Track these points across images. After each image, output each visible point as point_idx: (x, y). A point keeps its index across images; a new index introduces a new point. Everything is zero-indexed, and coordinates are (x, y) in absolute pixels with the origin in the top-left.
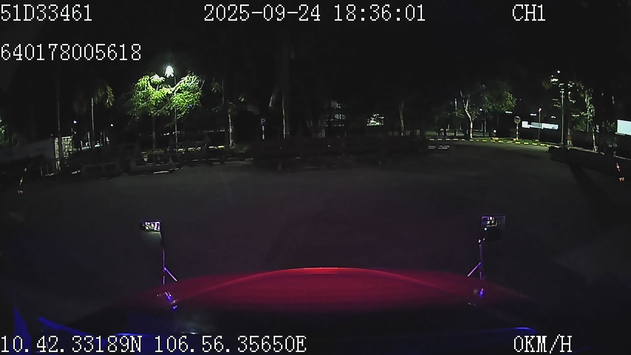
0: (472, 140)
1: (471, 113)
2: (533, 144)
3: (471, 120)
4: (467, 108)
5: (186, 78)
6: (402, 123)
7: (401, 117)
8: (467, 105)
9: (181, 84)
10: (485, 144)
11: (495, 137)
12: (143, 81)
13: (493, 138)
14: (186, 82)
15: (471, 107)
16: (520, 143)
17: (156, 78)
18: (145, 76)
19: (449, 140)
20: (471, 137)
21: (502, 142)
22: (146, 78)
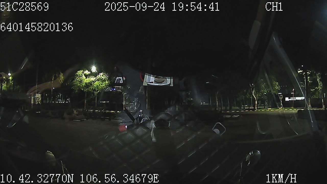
0: (256, 111)
1: (256, 95)
2: (290, 110)
3: (256, 99)
4: (254, 93)
5: (102, 74)
6: (217, 103)
7: (217, 99)
8: (254, 91)
9: (99, 77)
10: (263, 112)
11: (269, 108)
12: (80, 72)
13: (268, 109)
14: (101, 76)
15: (256, 92)
16: (282, 110)
17: (87, 72)
18: (81, 70)
19: (243, 111)
20: (256, 109)
21: (273, 110)
22: (82, 71)
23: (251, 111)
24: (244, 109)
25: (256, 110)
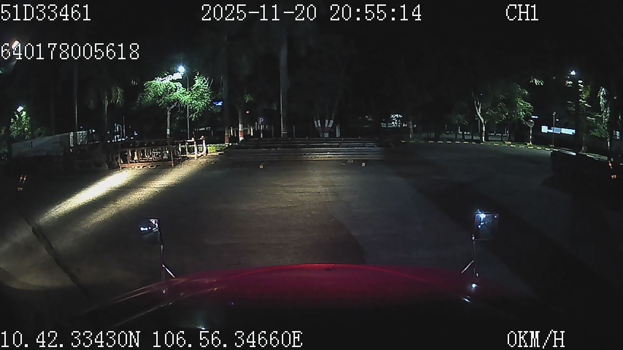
0: (484, 144)
1: (484, 116)
2: (546, 149)
3: (483, 123)
4: (479, 110)
10: (497, 148)
11: (508, 141)
15: (483, 111)
16: (533, 148)
19: (459, 142)
20: (484, 140)
21: (515, 146)
23: (474, 143)
24: (464, 139)
25: (482, 142)
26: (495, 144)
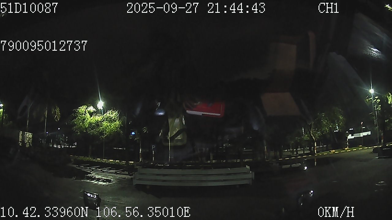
0: (316, 155)
1: (315, 135)
3: (315, 140)
5: (110, 111)
6: (266, 148)
8: (312, 130)
9: (107, 115)
10: (326, 156)
12: (82, 109)
13: (331, 151)
14: (110, 114)
16: (350, 151)
17: (91, 109)
18: (84, 105)
19: (300, 157)
20: (316, 152)
21: (338, 152)
22: (85, 107)
23: (310, 156)
26: (324, 154)
